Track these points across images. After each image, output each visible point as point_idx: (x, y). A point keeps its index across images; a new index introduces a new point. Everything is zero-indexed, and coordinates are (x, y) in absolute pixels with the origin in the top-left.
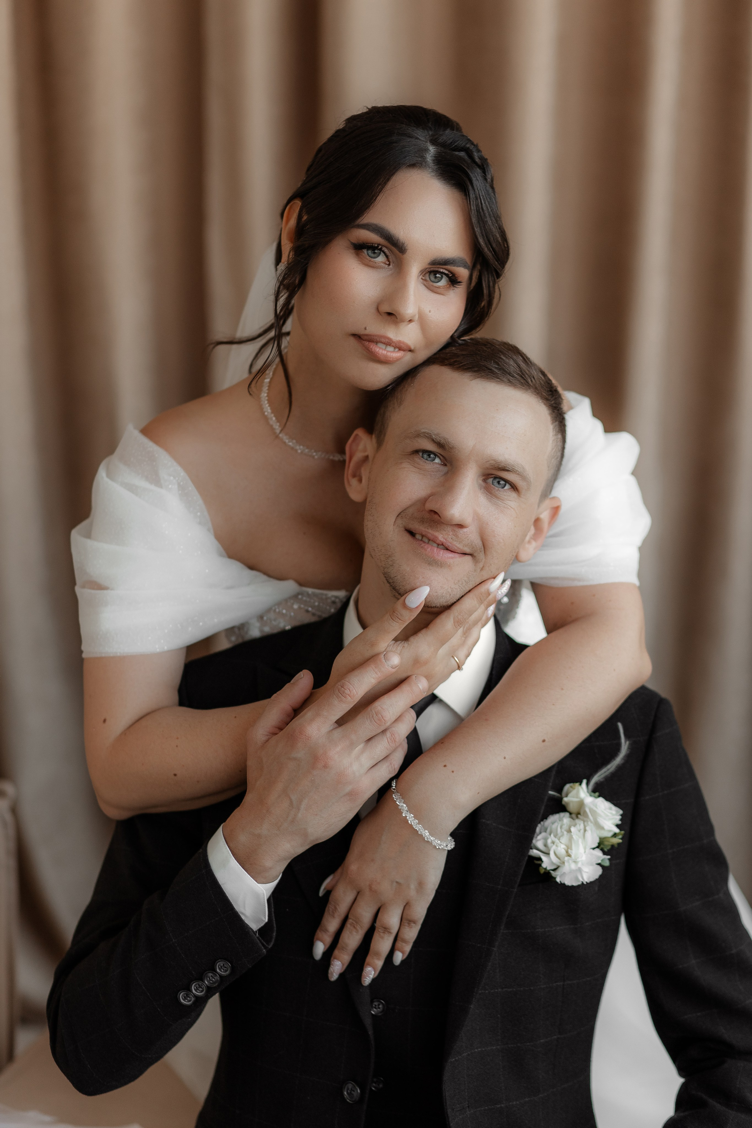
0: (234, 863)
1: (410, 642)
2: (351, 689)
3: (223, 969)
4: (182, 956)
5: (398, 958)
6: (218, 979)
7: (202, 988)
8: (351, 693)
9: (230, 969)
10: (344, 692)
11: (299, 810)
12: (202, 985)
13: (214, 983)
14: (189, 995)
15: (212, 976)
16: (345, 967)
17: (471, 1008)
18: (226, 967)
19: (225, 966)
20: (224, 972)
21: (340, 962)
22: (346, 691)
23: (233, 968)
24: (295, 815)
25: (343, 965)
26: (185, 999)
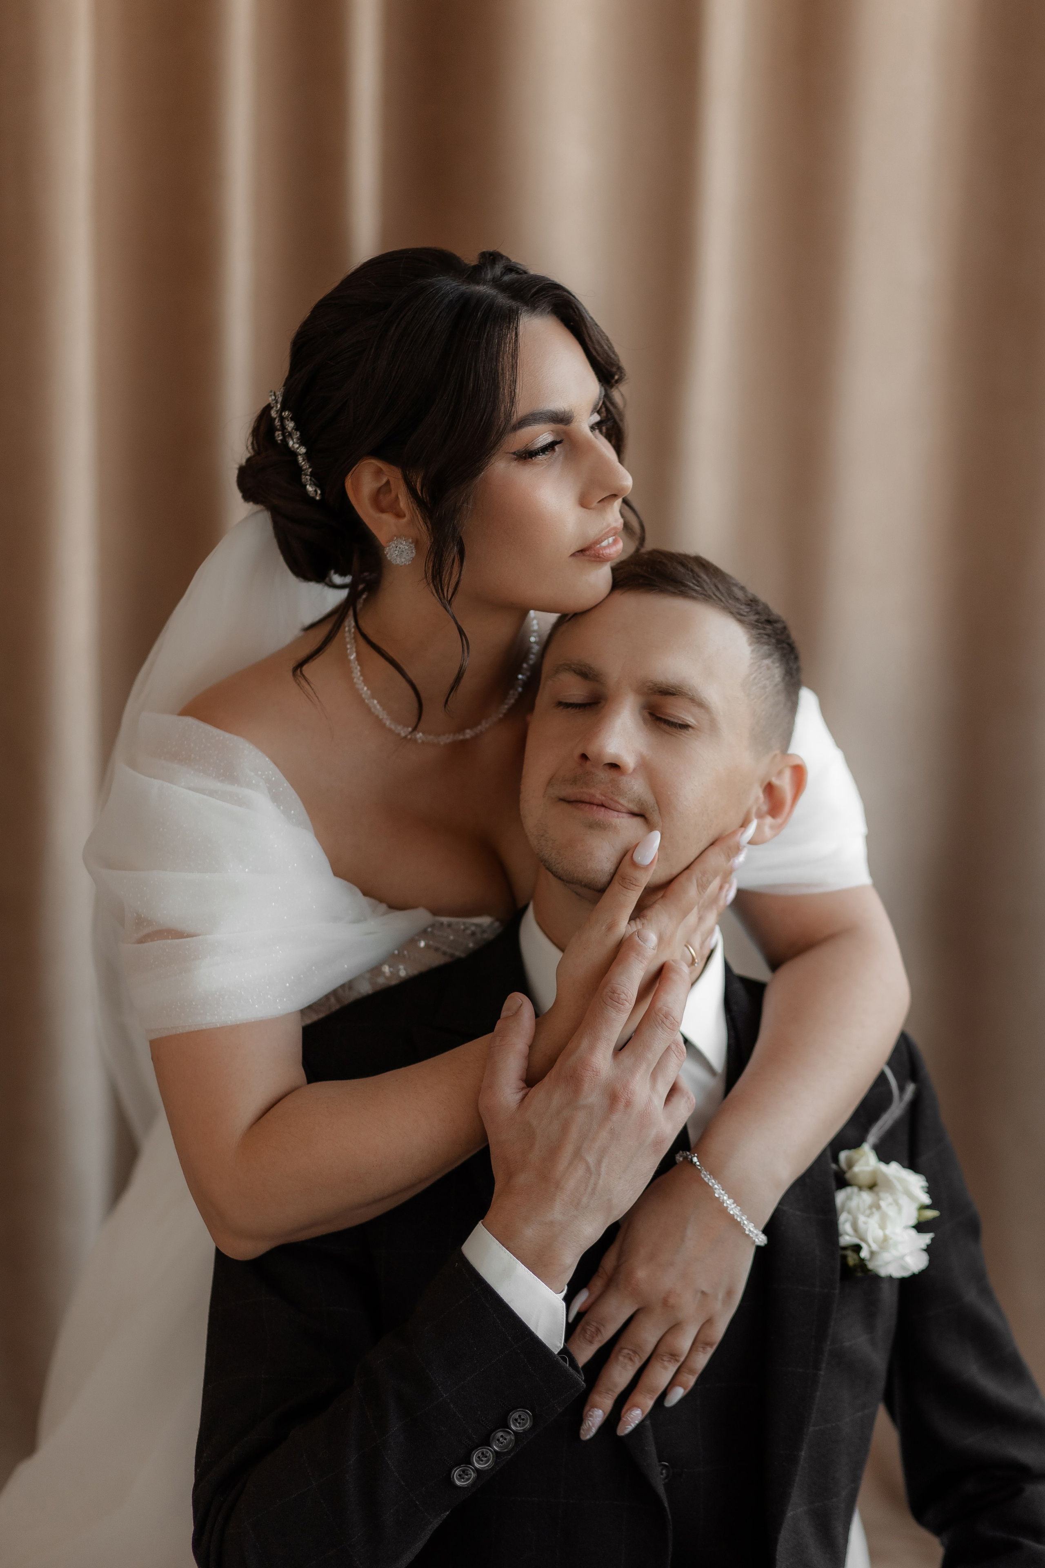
0: (522, 1270)
1: (647, 917)
2: (625, 992)
3: (519, 1423)
4: (458, 1416)
5: (678, 1394)
6: (513, 1438)
7: (486, 1457)
8: (627, 997)
9: (530, 1420)
10: (619, 998)
11: (599, 1175)
12: (487, 1452)
13: (506, 1446)
14: (468, 1470)
15: (502, 1436)
16: (606, 1415)
17: (802, 1455)
18: (523, 1419)
19: (522, 1417)
20: (520, 1427)
21: (601, 1411)
22: (621, 996)
23: (535, 1419)
24: (594, 1184)
25: (605, 1414)
26: (461, 1477)
